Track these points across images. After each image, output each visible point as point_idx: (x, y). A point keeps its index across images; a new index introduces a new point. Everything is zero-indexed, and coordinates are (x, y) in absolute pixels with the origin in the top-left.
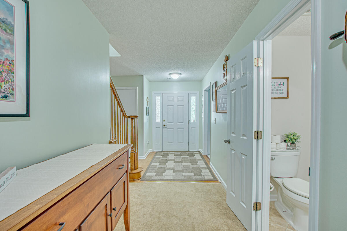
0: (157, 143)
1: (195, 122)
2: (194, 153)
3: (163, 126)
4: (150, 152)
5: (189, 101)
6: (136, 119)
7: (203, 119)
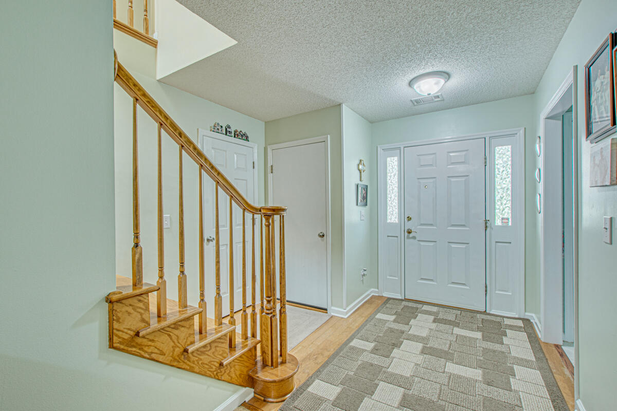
0: (390, 276)
1: (510, 224)
2: (507, 322)
3: (406, 234)
4: (373, 297)
5: (487, 162)
6: (277, 217)
7: (540, 217)
